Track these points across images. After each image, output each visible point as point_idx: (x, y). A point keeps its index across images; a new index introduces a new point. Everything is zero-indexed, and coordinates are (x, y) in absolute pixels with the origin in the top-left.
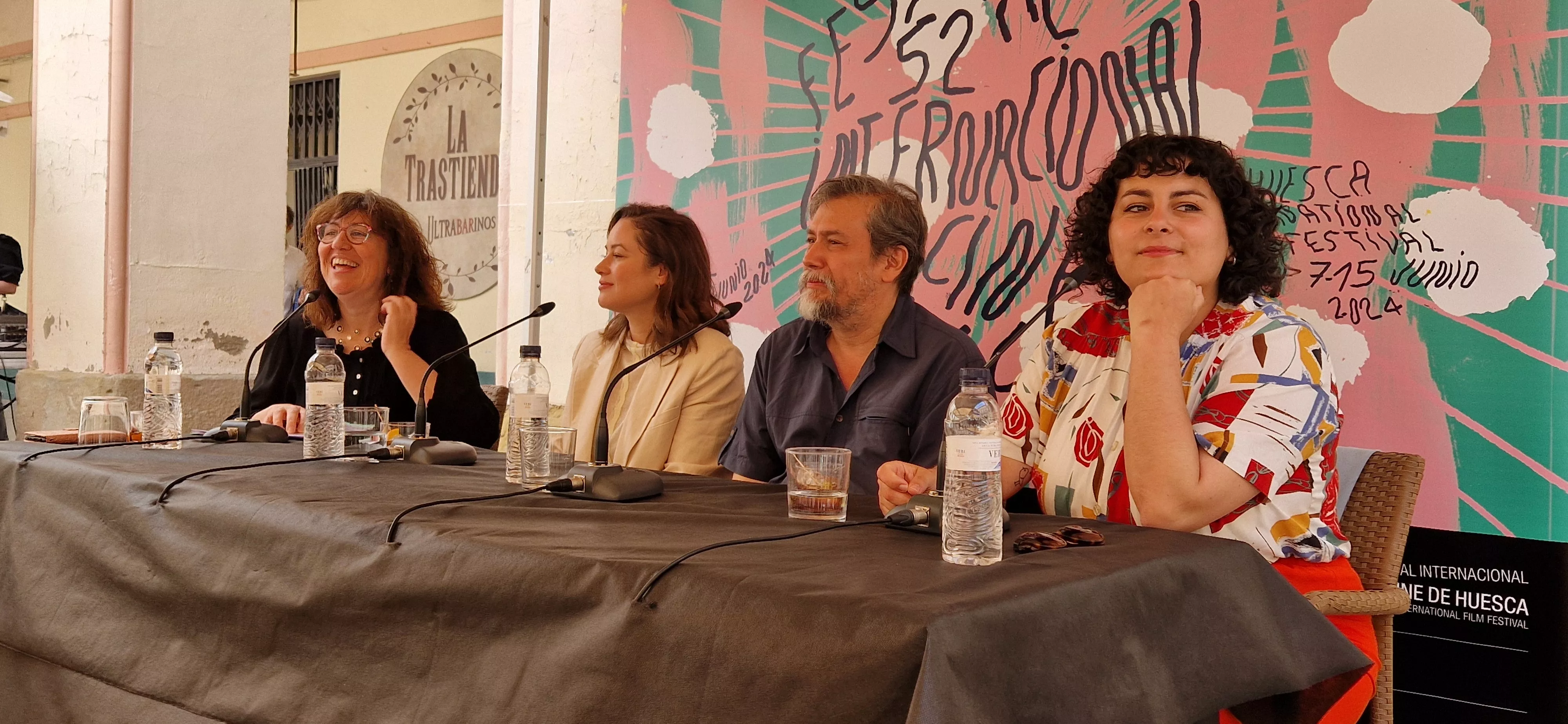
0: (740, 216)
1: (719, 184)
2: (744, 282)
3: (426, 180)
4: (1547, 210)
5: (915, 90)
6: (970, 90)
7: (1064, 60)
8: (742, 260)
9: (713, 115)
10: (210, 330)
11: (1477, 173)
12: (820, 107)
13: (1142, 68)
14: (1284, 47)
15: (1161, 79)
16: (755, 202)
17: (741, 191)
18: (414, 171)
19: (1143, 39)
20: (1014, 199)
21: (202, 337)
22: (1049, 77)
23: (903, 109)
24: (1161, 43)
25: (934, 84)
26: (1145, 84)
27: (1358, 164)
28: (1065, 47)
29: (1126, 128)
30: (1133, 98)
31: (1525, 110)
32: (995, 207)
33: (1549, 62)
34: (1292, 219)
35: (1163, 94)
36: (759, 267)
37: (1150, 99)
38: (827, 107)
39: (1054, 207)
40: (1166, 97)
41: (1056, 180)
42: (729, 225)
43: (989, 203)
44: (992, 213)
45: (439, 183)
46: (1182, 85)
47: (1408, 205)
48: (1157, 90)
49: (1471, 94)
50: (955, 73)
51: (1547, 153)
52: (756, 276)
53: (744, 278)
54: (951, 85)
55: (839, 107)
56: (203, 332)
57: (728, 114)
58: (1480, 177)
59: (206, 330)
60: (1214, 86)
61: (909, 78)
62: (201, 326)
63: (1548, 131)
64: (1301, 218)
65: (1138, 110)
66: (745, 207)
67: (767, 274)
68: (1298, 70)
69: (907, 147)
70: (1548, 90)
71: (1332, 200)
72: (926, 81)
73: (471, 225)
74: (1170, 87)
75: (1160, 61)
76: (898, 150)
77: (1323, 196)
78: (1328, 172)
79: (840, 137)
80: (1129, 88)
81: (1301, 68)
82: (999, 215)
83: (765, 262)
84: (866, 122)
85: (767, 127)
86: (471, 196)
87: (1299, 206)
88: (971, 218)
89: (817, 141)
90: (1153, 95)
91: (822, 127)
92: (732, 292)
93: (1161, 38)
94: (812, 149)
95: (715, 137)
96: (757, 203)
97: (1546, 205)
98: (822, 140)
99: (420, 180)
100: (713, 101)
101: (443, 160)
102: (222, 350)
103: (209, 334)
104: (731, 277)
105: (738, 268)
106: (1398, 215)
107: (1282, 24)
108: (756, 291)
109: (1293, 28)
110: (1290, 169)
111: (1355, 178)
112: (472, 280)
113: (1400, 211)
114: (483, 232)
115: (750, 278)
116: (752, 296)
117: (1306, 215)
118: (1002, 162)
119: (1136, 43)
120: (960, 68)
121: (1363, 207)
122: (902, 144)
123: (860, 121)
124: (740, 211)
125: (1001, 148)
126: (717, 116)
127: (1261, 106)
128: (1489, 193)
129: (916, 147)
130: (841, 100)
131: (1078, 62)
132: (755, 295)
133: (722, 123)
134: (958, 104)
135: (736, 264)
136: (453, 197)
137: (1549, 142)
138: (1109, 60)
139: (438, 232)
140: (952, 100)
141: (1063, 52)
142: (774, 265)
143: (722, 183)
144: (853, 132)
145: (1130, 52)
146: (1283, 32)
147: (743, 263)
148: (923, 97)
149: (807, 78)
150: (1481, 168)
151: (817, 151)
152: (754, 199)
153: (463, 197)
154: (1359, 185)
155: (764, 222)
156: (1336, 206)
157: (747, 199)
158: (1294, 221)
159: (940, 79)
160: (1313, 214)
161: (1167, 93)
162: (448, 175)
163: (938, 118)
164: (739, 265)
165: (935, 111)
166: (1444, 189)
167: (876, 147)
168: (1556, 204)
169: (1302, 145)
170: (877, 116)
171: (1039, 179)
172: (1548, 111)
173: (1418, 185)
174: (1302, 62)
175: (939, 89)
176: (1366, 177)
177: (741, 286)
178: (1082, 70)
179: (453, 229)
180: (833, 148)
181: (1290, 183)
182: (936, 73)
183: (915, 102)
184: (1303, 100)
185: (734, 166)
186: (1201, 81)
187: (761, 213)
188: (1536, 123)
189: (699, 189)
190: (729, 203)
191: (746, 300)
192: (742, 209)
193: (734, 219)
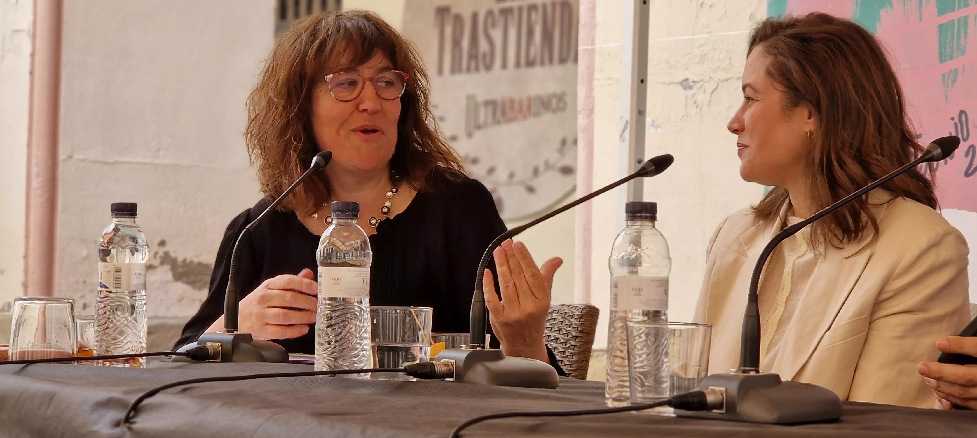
0: (959, 47)
3: (465, 43)
8: (962, 112)
10: (167, 254)
17: (960, 7)
18: (449, 31)
21: (156, 262)
42: (941, 61)
45: (483, 46)
53: (966, 140)
56: (158, 256)
59: (161, 253)
62: (155, 248)
66: (966, 34)
73: (529, 107)
86: (530, 64)
99: (456, 43)
101: (490, 13)
102: (183, 282)
103: (166, 259)
105: (956, 124)
112: (531, 190)
114: (547, 118)
124: (959, 37)
135: (952, 119)
136: (504, 66)
139: (482, 119)
147: (964, 118)
153: (518, 65)
162: (497, 35)
164: (956, 120)
177: (961, 152)
179: (504, 113)
189: (892, 7)
190: (941, 27)
191: (967, 175)
192: (962, 34)
193: (948, 50)
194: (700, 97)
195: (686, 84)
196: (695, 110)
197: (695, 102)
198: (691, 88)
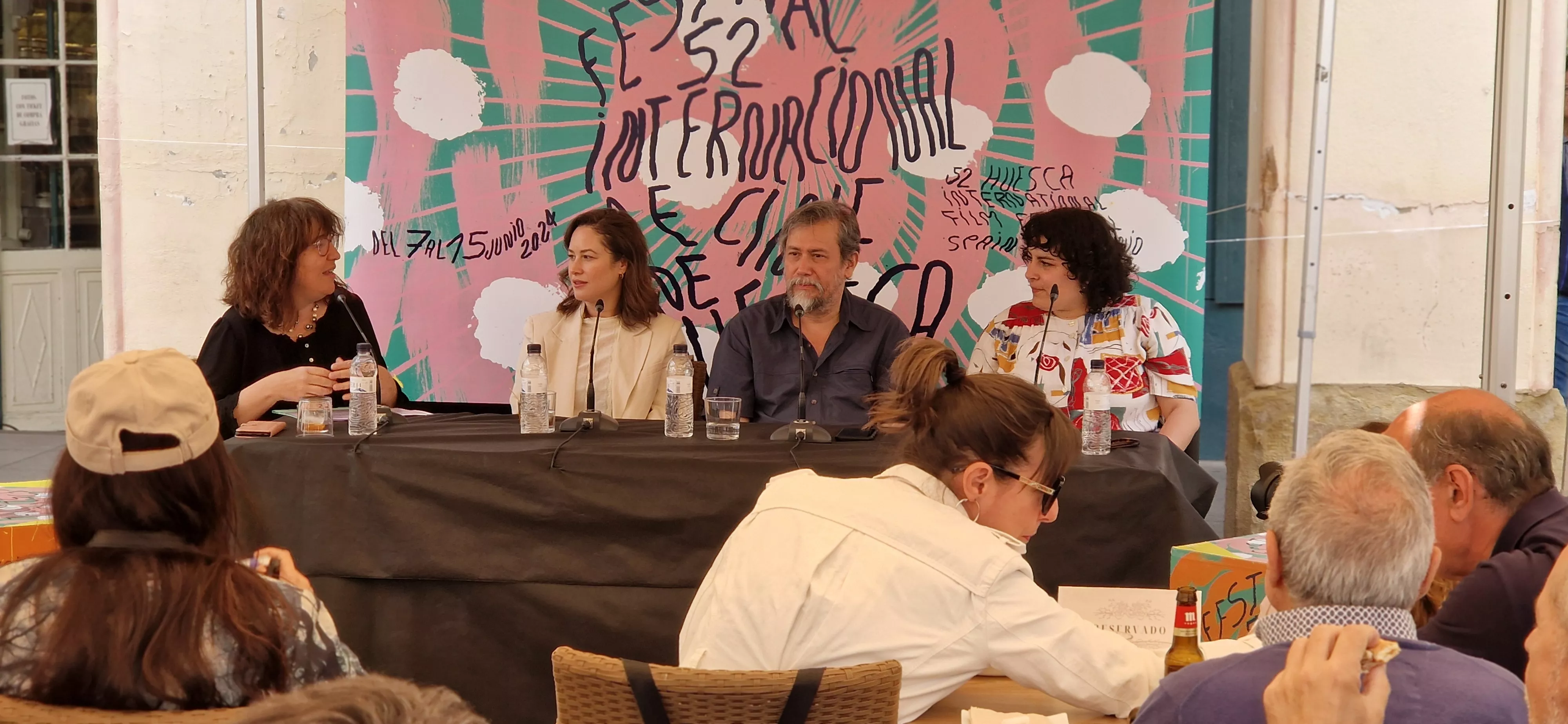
0: (516, 179)
1: (489, 148)
2: (520, 240)
4: (1184, 206)
5: (705, 79)
6: (759, 85)
7: (843, 72)
8: (518, 219)
9: (479, 83)
11: (1141, 179)
12: (604, 85)
13: (908, 84)
14: (1015, 80)
15: (924, 94)
16: (533, 166)
17: (516, 156)
19: (909, 62)
20: (801, 177)
22: (830, 84)
23: (692, 96)
24: (923, 67)
25: (722, 78)
26: (911, 96)
27: (1065, 167)
28: (844, 60)
29: (896, 128)
30: (902, 106)
31: (1171, 140)
32: (783, 183)
33: (1185, 112)
34: (1021, 203)
35: (925, 105)
36: (539, 226)
37: (915, 108)
38: (613, 87)
39: (836, 185)
40: (928, 107)
41: (838, 164)
42: (503, 187)
43: (777, 178)
44: (781, 188)
46: (940, 100)
47: (1099, 197)
48: (921, 102)
49: (1138, 127)
50: (743, 70)
51: (1184, 169)
52: (535, 235)
53: (522, 236)
54: (739, 79)
55: (624, 87)
57: (497, 83)
58: (1143, 182)
60: (965, 103)
61: (698, 70)
63: (1184, 156)
64: (1027, 203)
65: (906, 115)
66: (521, 172)
67: (548, 233)
68: (1024, 98)
69: (697, 128)
70: (1184, 130)
71: (1048, 191)
72: (714, 73)
74: (931, 100)
75: (923, 80)
76: (688, 130)
77: (1042, 188)
78: (1045, 171)
79: (627, 114)
80: (898, 98)
81: (1026, 96)
82: (787, 190)
83: (545, 221)
84: (654, 103)
85: (544, 99)
87: (1026, 194)
88: (762, 190)
89: (601, 115)
90: (917, 105)
91: (606, 104)
92: (506, 249)
93: (923, 63)
94: (597, 122)
95: (483, 104)
96: (535, 168)
97: (1183, 203)
98: (608, 115)
100: (479, 70)
104: (505, 235)
105: (514, 227)
106: (1092, 204)
107: (1013, 64)
108: (535, 248)
109: (1021, 68)
110: (1020, 168)
111: (1063, 177)
113: (1094, 202)
115: (528, 236)
116: (530, 253)
117: (1032, 201)
118: (789, 147)
119: (904, 64)
120: (747, 66)
121: (1069, 197)
122: (692, 124)
123: (648, 102)
124: (516, 174)
125: (788, 135)
126: (485, 84)
127: (998, 121)
128: (1149, 193)
129: (706, 129)
130: (627, 81)
131: (856, 74)
132: (534, 252)
133: (491, 90)
134: (747, 96)
135: (511, 223)
137: (1185, 163)
138: (882, 75)
140: (741, 92)
141: (843, 64)
142: (556, 225)
143: (493, 146)
144: (641, 112)
145: (898, 70)
146: (1013, 70)
147: (520, 223)
148: (713, 87)
149: (588, 58)
150: (1144, 176)
151: (602, 127)
152: (532, 163)
154: (1066, 181)
155: (544, 186)
156: (1051, 196)
157: (523, 164)
158: (1022, 205)
159: (729, 73)
160: (1035, 200)
161: (929, 105)
163: (728, 106)
164: (515, 224)
165: (724, 100)
166: (1121, 189)
167: (665, 126)
168: (1189, 203)
169: (1027, 151)
170: (666, 99)
171: (824, 162)
172: (1184, 143)
173: (1105, 185)
174: (1027, 92)
175: (728, 82)
176: (1071, 176)
177: (518, 243)
178: (859, 80)
180: (620, 123)
181: (1019, 178)
182: (724, 67)
183: (704, 91)
184: (1029, 120)
185: (509, 133)
186: (954, 98)
187: (540, 177)
188: (1177, 149)
189: (464, 151)
190: (502, 167)
191: (523, 257)
192: (518, 172)
193: (508, 181)
194: (233, 184)
195: (218, 174)
196: (229, 193)
197: (228, 187)
198: (224, 176)
